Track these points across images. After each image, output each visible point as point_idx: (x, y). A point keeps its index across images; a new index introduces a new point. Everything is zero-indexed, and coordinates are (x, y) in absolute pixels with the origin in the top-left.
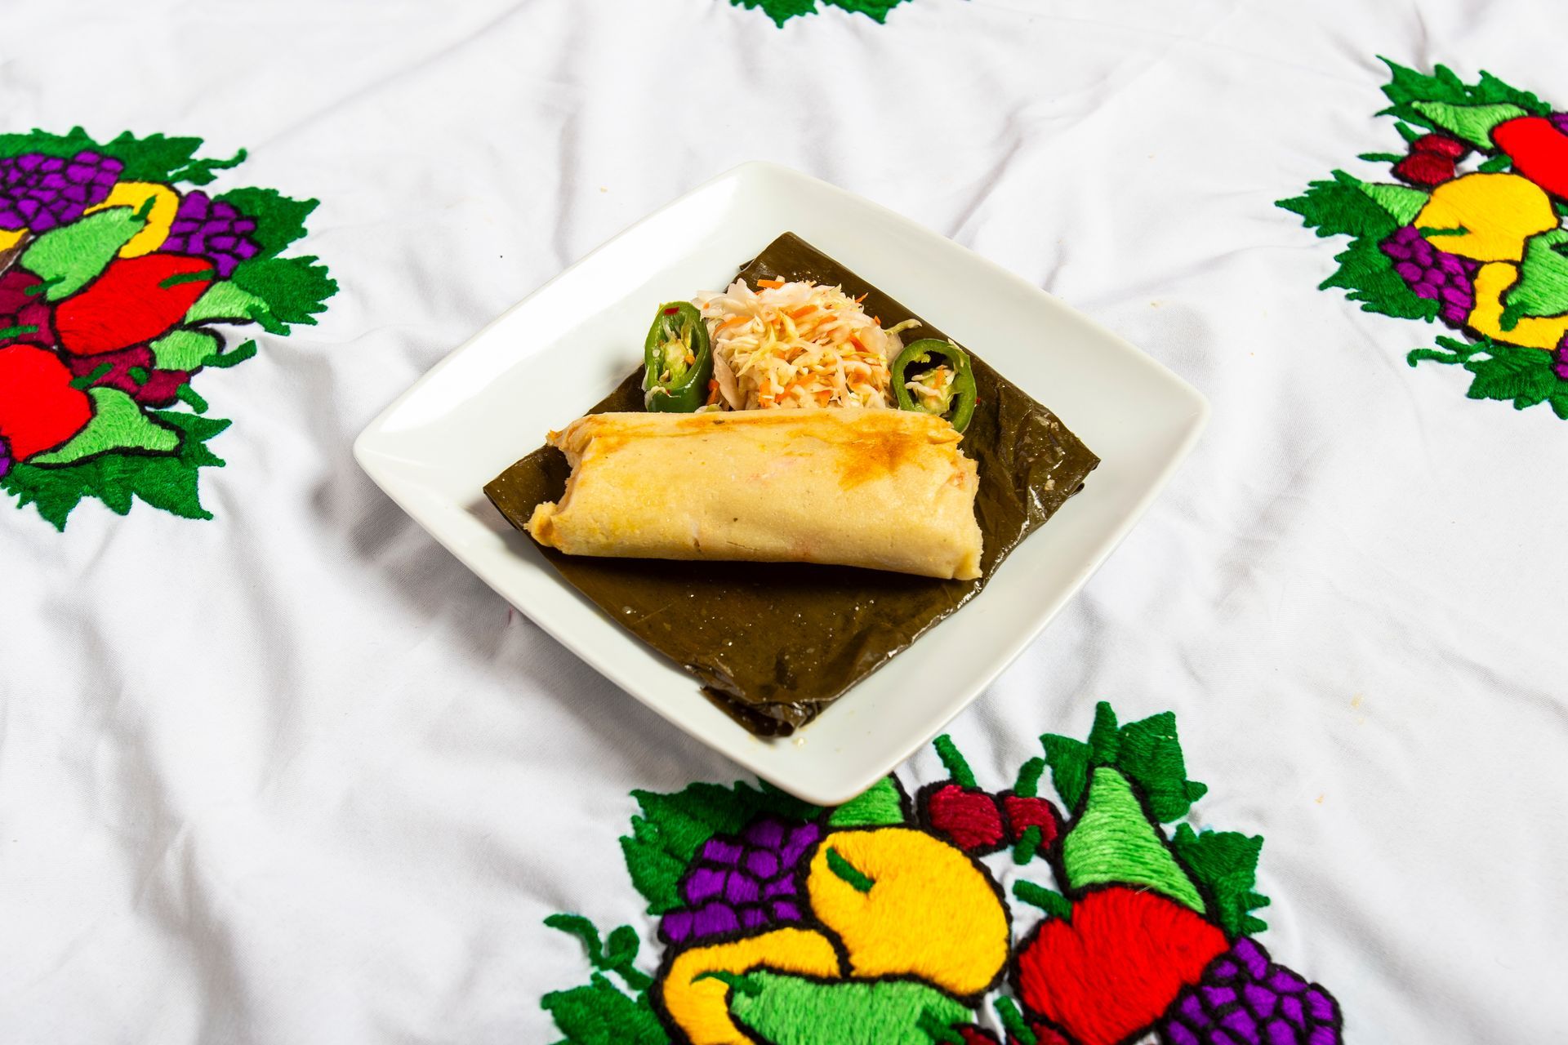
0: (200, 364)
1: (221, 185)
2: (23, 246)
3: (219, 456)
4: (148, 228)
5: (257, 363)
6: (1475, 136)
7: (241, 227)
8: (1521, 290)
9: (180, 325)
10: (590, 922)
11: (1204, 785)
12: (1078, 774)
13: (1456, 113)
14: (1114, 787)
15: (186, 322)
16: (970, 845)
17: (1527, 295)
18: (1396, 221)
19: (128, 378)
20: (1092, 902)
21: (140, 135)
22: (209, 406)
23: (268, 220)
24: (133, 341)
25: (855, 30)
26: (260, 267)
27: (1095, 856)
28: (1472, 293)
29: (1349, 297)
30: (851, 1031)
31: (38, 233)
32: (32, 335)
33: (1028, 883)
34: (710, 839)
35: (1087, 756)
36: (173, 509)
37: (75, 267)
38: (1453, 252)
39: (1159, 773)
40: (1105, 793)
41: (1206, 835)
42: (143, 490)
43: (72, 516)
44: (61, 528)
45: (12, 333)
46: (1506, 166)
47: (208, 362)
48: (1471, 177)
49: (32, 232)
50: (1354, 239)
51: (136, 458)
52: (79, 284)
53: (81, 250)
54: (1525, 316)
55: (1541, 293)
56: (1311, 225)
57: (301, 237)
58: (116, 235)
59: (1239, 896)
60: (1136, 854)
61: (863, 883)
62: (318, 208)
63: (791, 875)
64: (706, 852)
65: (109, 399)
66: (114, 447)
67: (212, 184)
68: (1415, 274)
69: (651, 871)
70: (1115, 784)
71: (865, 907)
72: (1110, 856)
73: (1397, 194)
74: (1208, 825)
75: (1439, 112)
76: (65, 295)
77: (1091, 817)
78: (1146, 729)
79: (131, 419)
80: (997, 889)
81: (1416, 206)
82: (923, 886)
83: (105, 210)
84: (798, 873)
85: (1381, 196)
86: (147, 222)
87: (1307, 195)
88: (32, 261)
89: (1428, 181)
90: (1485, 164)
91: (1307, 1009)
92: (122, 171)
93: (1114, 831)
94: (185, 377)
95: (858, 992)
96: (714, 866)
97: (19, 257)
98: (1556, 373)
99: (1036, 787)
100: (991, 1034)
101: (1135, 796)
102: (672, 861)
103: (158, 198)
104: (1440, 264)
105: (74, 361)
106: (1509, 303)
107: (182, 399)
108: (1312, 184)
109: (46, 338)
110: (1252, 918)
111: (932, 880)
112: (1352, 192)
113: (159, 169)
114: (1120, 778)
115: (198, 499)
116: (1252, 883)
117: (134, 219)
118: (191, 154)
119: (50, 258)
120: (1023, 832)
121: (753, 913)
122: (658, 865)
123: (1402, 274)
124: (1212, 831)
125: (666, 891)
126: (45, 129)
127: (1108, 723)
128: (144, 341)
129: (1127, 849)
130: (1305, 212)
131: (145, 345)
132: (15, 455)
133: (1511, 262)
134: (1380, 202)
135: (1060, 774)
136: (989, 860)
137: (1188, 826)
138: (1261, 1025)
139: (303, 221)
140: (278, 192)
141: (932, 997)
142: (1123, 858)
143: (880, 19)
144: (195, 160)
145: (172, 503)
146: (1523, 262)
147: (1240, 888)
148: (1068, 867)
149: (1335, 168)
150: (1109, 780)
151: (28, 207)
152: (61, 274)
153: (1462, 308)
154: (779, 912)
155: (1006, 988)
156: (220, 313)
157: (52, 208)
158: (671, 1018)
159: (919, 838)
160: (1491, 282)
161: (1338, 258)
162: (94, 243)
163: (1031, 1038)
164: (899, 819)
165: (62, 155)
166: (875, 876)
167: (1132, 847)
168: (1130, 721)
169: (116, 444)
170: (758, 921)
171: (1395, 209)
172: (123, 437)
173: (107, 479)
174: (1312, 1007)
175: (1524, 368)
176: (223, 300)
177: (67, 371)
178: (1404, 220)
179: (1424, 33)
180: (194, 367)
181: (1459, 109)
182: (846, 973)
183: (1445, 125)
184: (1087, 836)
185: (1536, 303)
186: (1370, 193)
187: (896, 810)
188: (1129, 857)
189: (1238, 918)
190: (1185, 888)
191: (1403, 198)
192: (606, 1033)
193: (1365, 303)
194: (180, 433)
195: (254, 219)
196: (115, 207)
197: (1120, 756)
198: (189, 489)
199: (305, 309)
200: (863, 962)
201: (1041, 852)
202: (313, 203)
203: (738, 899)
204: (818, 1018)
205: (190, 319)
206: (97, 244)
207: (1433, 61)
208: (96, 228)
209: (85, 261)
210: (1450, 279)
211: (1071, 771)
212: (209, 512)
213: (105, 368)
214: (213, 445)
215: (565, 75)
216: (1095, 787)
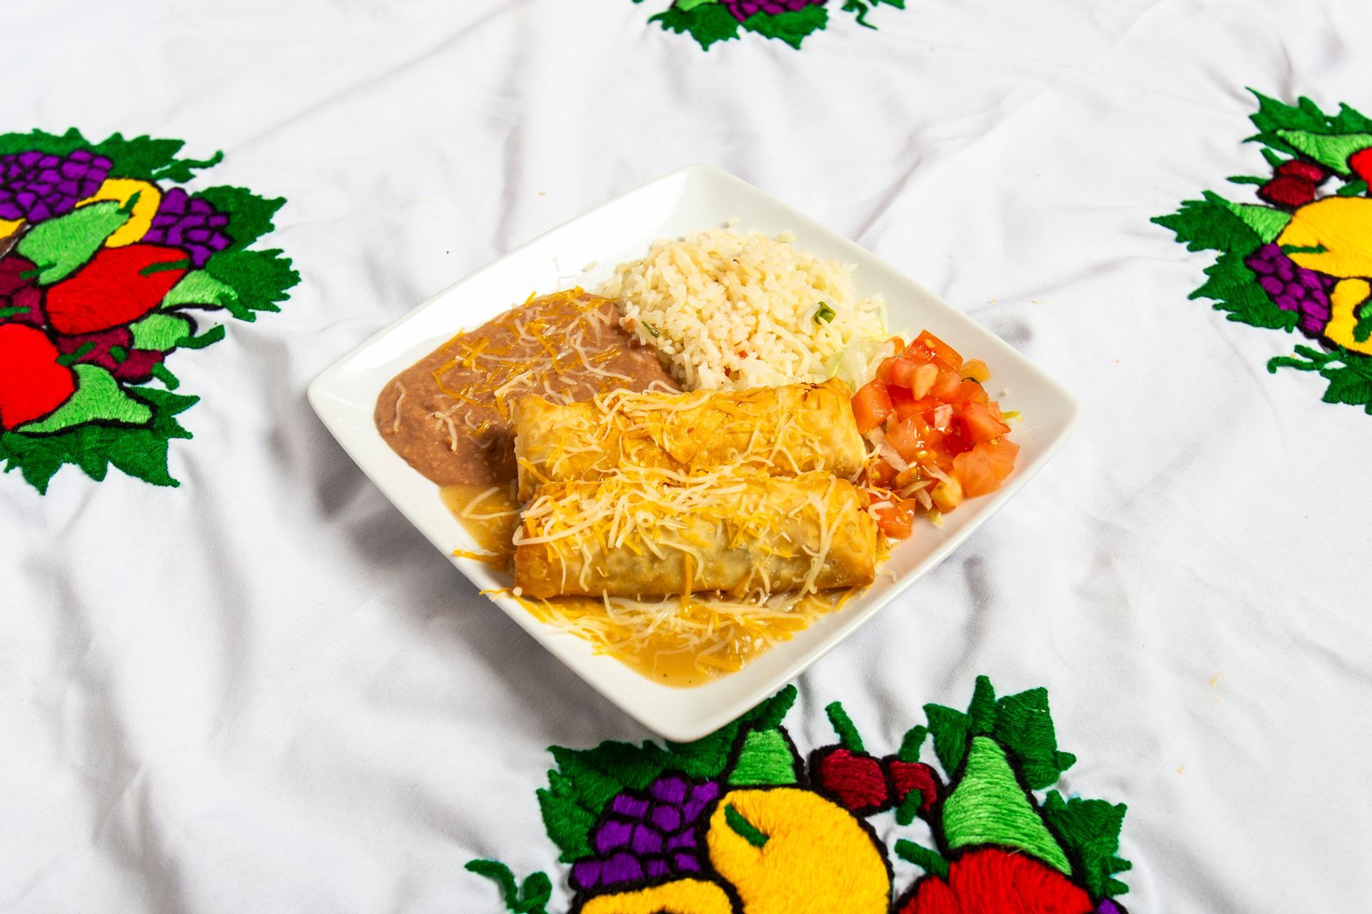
0: (173, 345)
1: (199, 183)
2: (20, 235)
3: (187, 430)
4: (132, 221)
5: (226, 346)
6: (1333, 161)
7: (215, 221)
9: (157, 309)
10: (507, 868)
11: (1073, 756)
12: (958, 743)
13: (1317, 142)
14: (992, 756)
15: (163, 307)
16: (856, 806)
18: (1260, 238)
19: (109, 356)
20: (969, 862)
21: (129, 136)
22: (180, 383)
23: (240, 216)
24: (114, 323)
25: (773, 54)
26: (231, 258)
27: (972, 819)
28: (1329, 306)
29: (1216, 307)
31: (34, 223)
32: (24, 315)
33: (909, 842)
34: (619, 794)
35: (967, 725)
36: (145, 476)
37: (65, 254)
38: (1312, 267)
39: (1032, 743)
40: (982, 760)
41: (1074, 802)
42: (118, 459)
43: (53, 481)
44: (43, 491)
45: (7, 313)
46: (1362, 190)
49: (28, 222)
50: (1222, 254)
51: (113, 429)
52: (69, 270)
56: (1182, 240)
57: (269, 231)
59: (1103, 860)
60: (1009, 818)
61: (758, 838)
62: (285, 206)
63: (693, 829)
64: (615, 806)
65: (90, 375)
66: (93, 418)
68: (1277, 288)
69: (564, 821)
70: (991, 752)
71: (759, 860)
72: (985, 819)
73: (1262, 214)
74: (1076, 792)
75: (1301, 140)
76: (55, 280)
77: (968, 782)
78: (1021, 703)
79: (110, 394)
80: (881, 847)
81: (1279, 225)
82: (813, 844)
83: (94, 204)
84: (699, 828)
85: (1247, 215)
86: (132, 215)
87: (1179, 213)
88: (27, 249)
89: (1290, 202)
90: (1343, 189)
92: (112, 168)
93: (990, 796)
94: (160, 356)
96: (622, 819)
97: (16, 245)
99: (919, 753)
101: (1009, 764)
102: (584, 813)
103: (142, 194)
105: (61, 340)
106: (1362, 316)
108: (1184, 203)
109: (37, 318)
110: (1115, 881)
111: (821, 838)
114: (996, 747)
115: (167, 468)
116: (1116, 848)
117: (120, 212)
118: (173, 154)
119: (43, 246)
120: (906, 795)
121: (657, 863)
123: (1265, 288)
124: (1079, 799)
125: (578, 842)
126: (45, 130)
127: (987, 696)
128: (124, 323)
129: (1000, 813)
130: (1178, 228)
131: (125, 327)
134: (1246, 221)
136: (872, 820)
137: (1058, 793)
139: (271, 217)
140: (249, 191)
142: (997, 822)
143: (795, 45)
144: (177, 160)
145: (144, 472)
147: (1104, 853)
148: (946, 828)
149: (1206, 189)
151: (25, 199)
152: (53, 261)
153: (1320, 320)
154: (680, 864)
156: (194, 299)
157: (48, 200)
159: (811, 798)
160: (1347, 297)
161: (1207, 271)
164: (793, 780)
166: (769, 832)
168: (1006, 695)
169: (95, 416)
170: (661, 871)
171: (1260, 228)
172: (102, 410)
173: (86, 448)
176: (197, 287)
177: (55, 348)
178: (1268, 238)
179: (1290, 68)
180: (168, 348)
181: (1320, 138)
183: (1307, 152)
184: (964, 800)
186: (1237, 212)
187: (790, 771)
188: (1002, 821)
189: (1102, 882)
190: (1053, 851)
191: (1267, 218)
193: (1230, 313)
194: (153, 408)
195: (227, 215)
196: (104, 201)
197: (996, 726)
198: (159, 458)
199: (270, 298)
201: (922, 814)
202: (281, 202)
203: (643, 850)
205: (166, 304)
206: (86, 235)
207: (1297, 93)
208: (86, 220)
209: (74, 249)
210: (1309, 293)
211: (951, 739)
212: (176, 480)
213: (88, 346)
214: (183, 419)
215: (510, 90)
216: (973, 755)
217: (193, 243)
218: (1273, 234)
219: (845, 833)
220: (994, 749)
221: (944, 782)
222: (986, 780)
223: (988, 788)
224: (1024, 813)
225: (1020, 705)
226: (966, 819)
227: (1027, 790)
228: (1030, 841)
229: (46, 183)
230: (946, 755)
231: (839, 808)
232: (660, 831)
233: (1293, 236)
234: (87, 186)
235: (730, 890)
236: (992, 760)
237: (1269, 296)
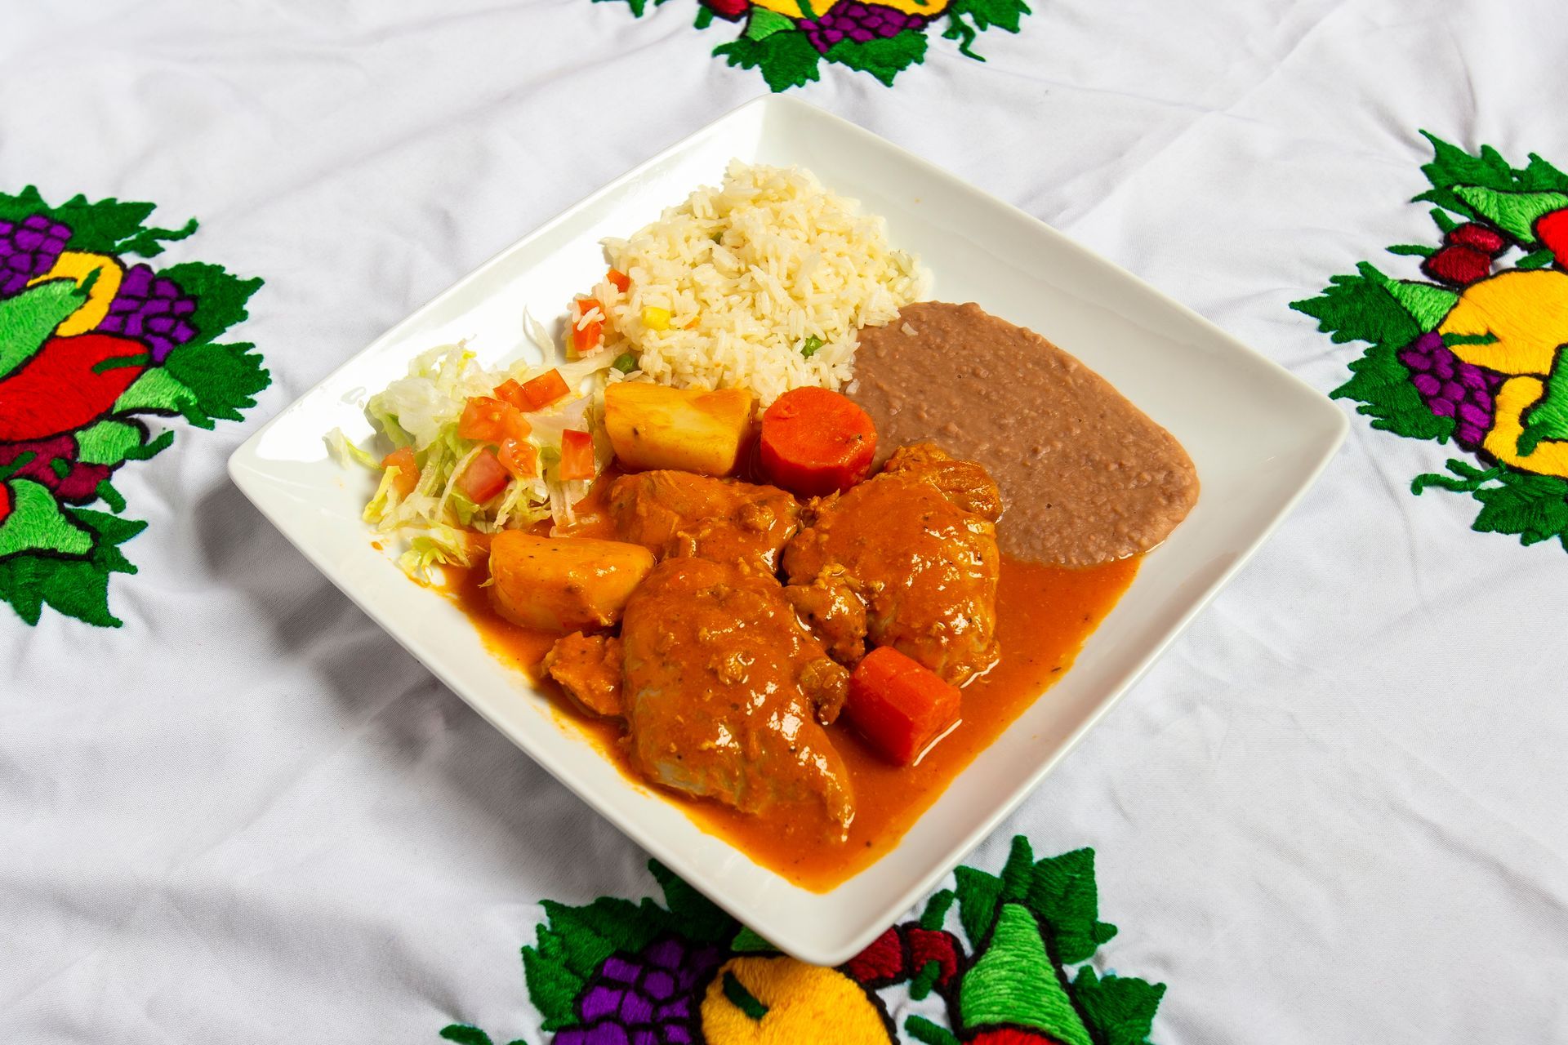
1: (169, 258)
3: (132, 562)
5: (174, 454)
8: (1545, 409)
11: (1114, 927)
12: (986, 909)
14: (1022, 925)
16: (866, 977)
17: (1551, 415)
18: (1419, 326)
21: (93, 199)
23: (208, 301)
25: (859, 90)
27: (991, 996)
28: (1491, 411)
35: (997, 890)
38: (1477, 363)
41: (1108, 980)
52: (14, 365)
53: (19, 326)
54: (1546, 439)
55: (1565, 412)
56: (1327, 329)
57: (241, 321)
58: (55, 311)
60: (1032, 996)
62: (262, 288)
71: (754, 1034)
72: (1006, 996)
73: (1424, 294)
74: (1112, 969)
77: (995, 954)
80: (889, 1024)
81: (1441, 310)
82: (814, 1017)
83: (48, 282)
85: (1406, 296)
86: (89, 298)
93: (1014, 970)
101: (1040, 934)
103: (103, 271)
104: (1461, 376)
111: (822, 1013)
112: (1376, 290)
117: (76, 293)
120: (922, 966)
121: (645, 1034)
123: (1418, 387)
124: (1114, 976)
133: (1538, 376)
134: (1404, 303)
135: (968, 908)
136: (881, 993)
137: (1091, 969)
139: (245, 303)
140: (224, 269)
142: (1018, 1000)
148: (963, 1005)
150: (1016, 917)
153: (1479, 428)
154: (670, 1035)
160: (1517, 396)
166: (769, 1003)
167: (1029, 988)
168: (1046, 857)
171: (1420, 311)
175: (1538, 498)
178: (1428, 325)
184: (986, 974)
185: (1560, 424)
186: (1395, 291)
188: (1024, 998)
190: (1076, 1033)
191: (1429, 299)
195: (194, 299)
196: (59, 280)
197: (1031, 892)
201: (938, 988)
202: (257, 283)
207: (1480, 141)
208: (36, 302)
209: (21, 339)
210: (1470, 393)
214: (128, 549)
216: (1002, 923)
218: (1434, 320)
219: (851, 1007)
220: (1025, 918)
221: (966, 953)
222: (1011, 953)
223: (1012, 962)
224: (1050, 991)
225: (1060, 870)
226: (986, 995)
227: (1058, 964)
228: (1053, 1022)
230: (971, 923)
231: (847, 980)
236: (1021, 930)
237: (1421, 398)
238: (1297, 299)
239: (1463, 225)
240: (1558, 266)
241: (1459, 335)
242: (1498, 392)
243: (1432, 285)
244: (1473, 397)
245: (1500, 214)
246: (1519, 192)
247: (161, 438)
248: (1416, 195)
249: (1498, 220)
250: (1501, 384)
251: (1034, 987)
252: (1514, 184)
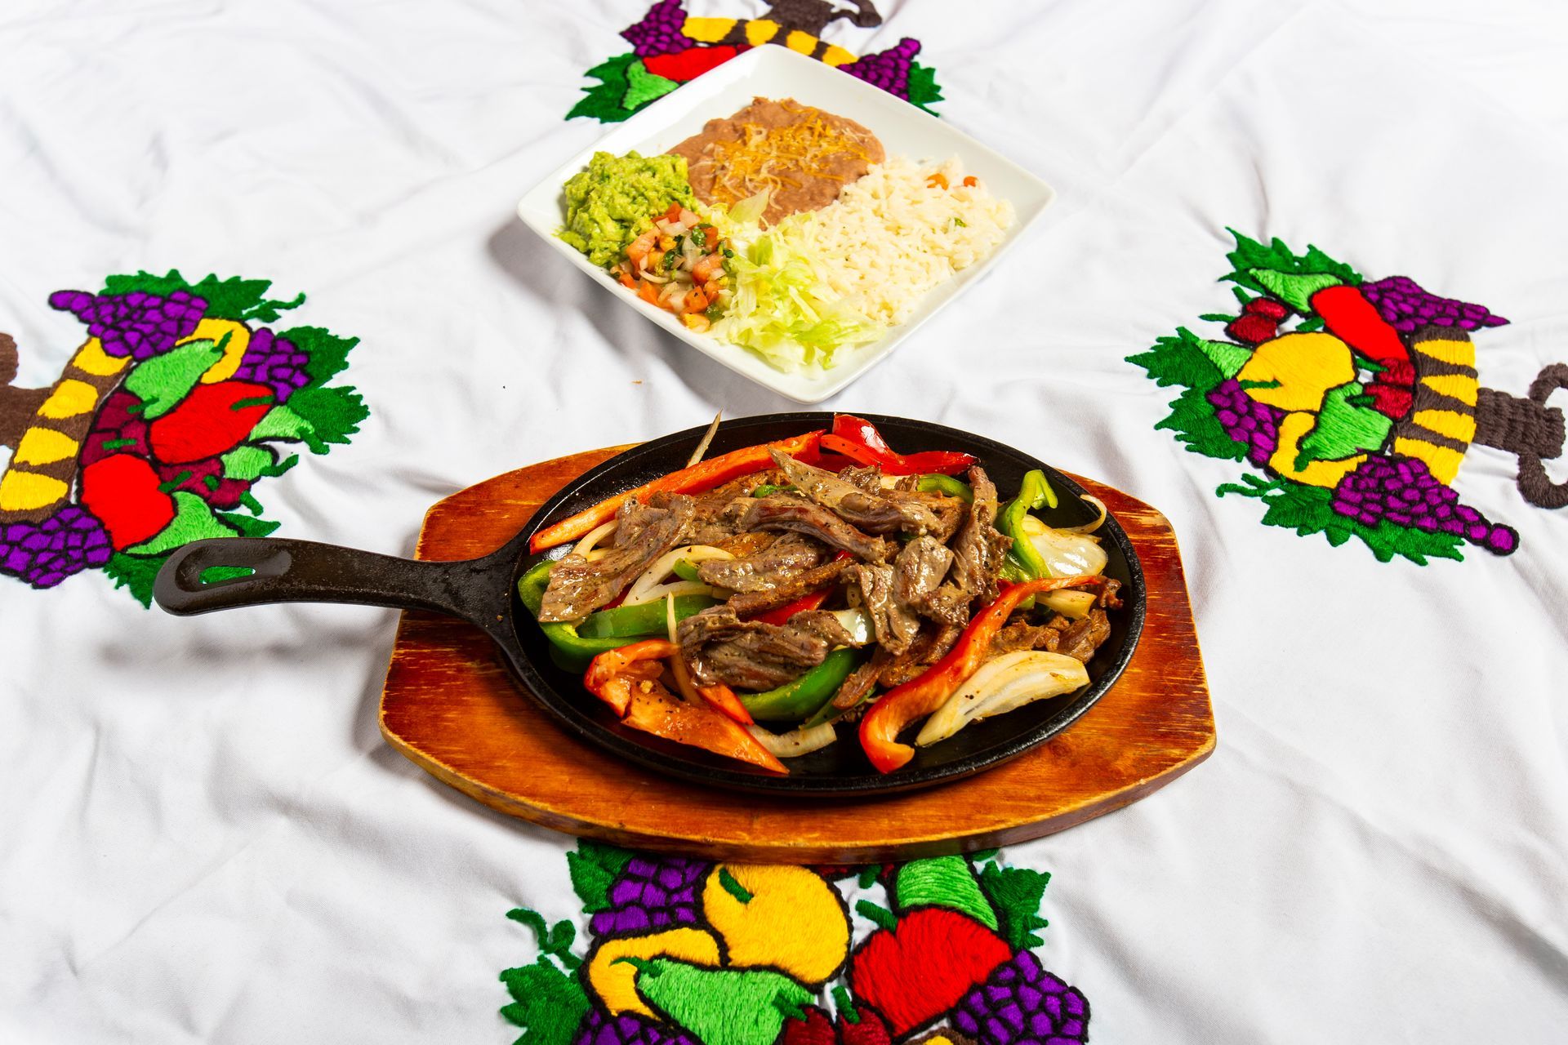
1: (284, 323)
2: (128, 371)
5: (300, 473)
7: (297, 360)
8: (1315, 437)
9: (245, 442)
15: (250, 439)
20: (913, 919)
21: (222, 278)
22: (265, 510)
23: (319, 355)
24: (207, 455)
28: (1276, 438)
29: (1177, 438)
30: (723, 1006)
31: (140, 360)
32: (131, 447)
33: (868, 903)
37: (166, 390)
38: (1265, 402)
41: (1006, 870)
45: (116, 444)
47: (264, 473)
48: (1288, 337)
49: (135, 359)
50: (1188, 389)
52: (169, 405)
54: (1316, 459)
57: (343, 369)
59: (1026, 917)
61: (744, 896)
62: (358, 344)
65: (188, 501)
67: (276, 321)
68: (1232, 419)
74: (1010, 864)
79: (205, 519)
80: (844, 906)
83: (192, 342)
86: (224, 354)
87: (1153, 351)
91: (1064, 1006)
92: (207, 308)
94: (246, 485)
95: (731, 977)
96: (635, 878)
97: (124, 380)
98: (1333, 508)
100: (826, 1013)
104: (1253, 412)
105: (162, 469)
106: (1304, 447)
107: (245, 504)
108: (1159, 340)
111: (793, 899)
112: (1191, 348)
113: (235, 307)
116: (1037, 909)
117: (214, 350)
122: (594, 875)
124: (1012, 868)
125: (598, 896)
131: (217, 458)
132: (114, 545)
133: (1311, 412)
134: (1211, 358)
136: (838, 884)
138: (1028, 1016)
141: (786, 984)
144: (264, 300)
146: (1320, 412)
149: (1180, 325)
152: (156, 396)
155: (843, 980)
157: (151, 339)
158: (593, 989)
160: (1294, 428)
161: (1172, 405)
162: (181, 372)
163: (856, 1018)
165: (161, 294)
171: (1223, 363)
174: (1069, 1005)
175: (1308, 503)
176: (279, 421)
177: (156, 477)
178: (1229, 374)
182: (725, 963)
186: (1205, 349)
192: (545, 998)
195: (307, 354)
196: (200, 340)
200: (738, 956)
201: (880, 880)
202: (355, 341)
204: (699, 995)
205: (253, 437)
207: (1271, 235)
210: (1260, 425)
213: (185, 475)
217: (277, 380)
229: (149, 322)
232: (665, 889)
233: (1252, 373)
234: (186, 326)
235: (719, 938)
238: (1131, 355)
239: (1256, 299)
240: (1327, 330)
241: (1252, 382)
242: (1281, 424)
243: (1233, 344)
244: (1262, 427)
245: (1285, 290)
246: (1299, 273)
247: (288, 460)
248: (1222, 276)
249: (1282, 294)
250: (1283, 418)
251: (952, 877)
252: (1296, 267)
